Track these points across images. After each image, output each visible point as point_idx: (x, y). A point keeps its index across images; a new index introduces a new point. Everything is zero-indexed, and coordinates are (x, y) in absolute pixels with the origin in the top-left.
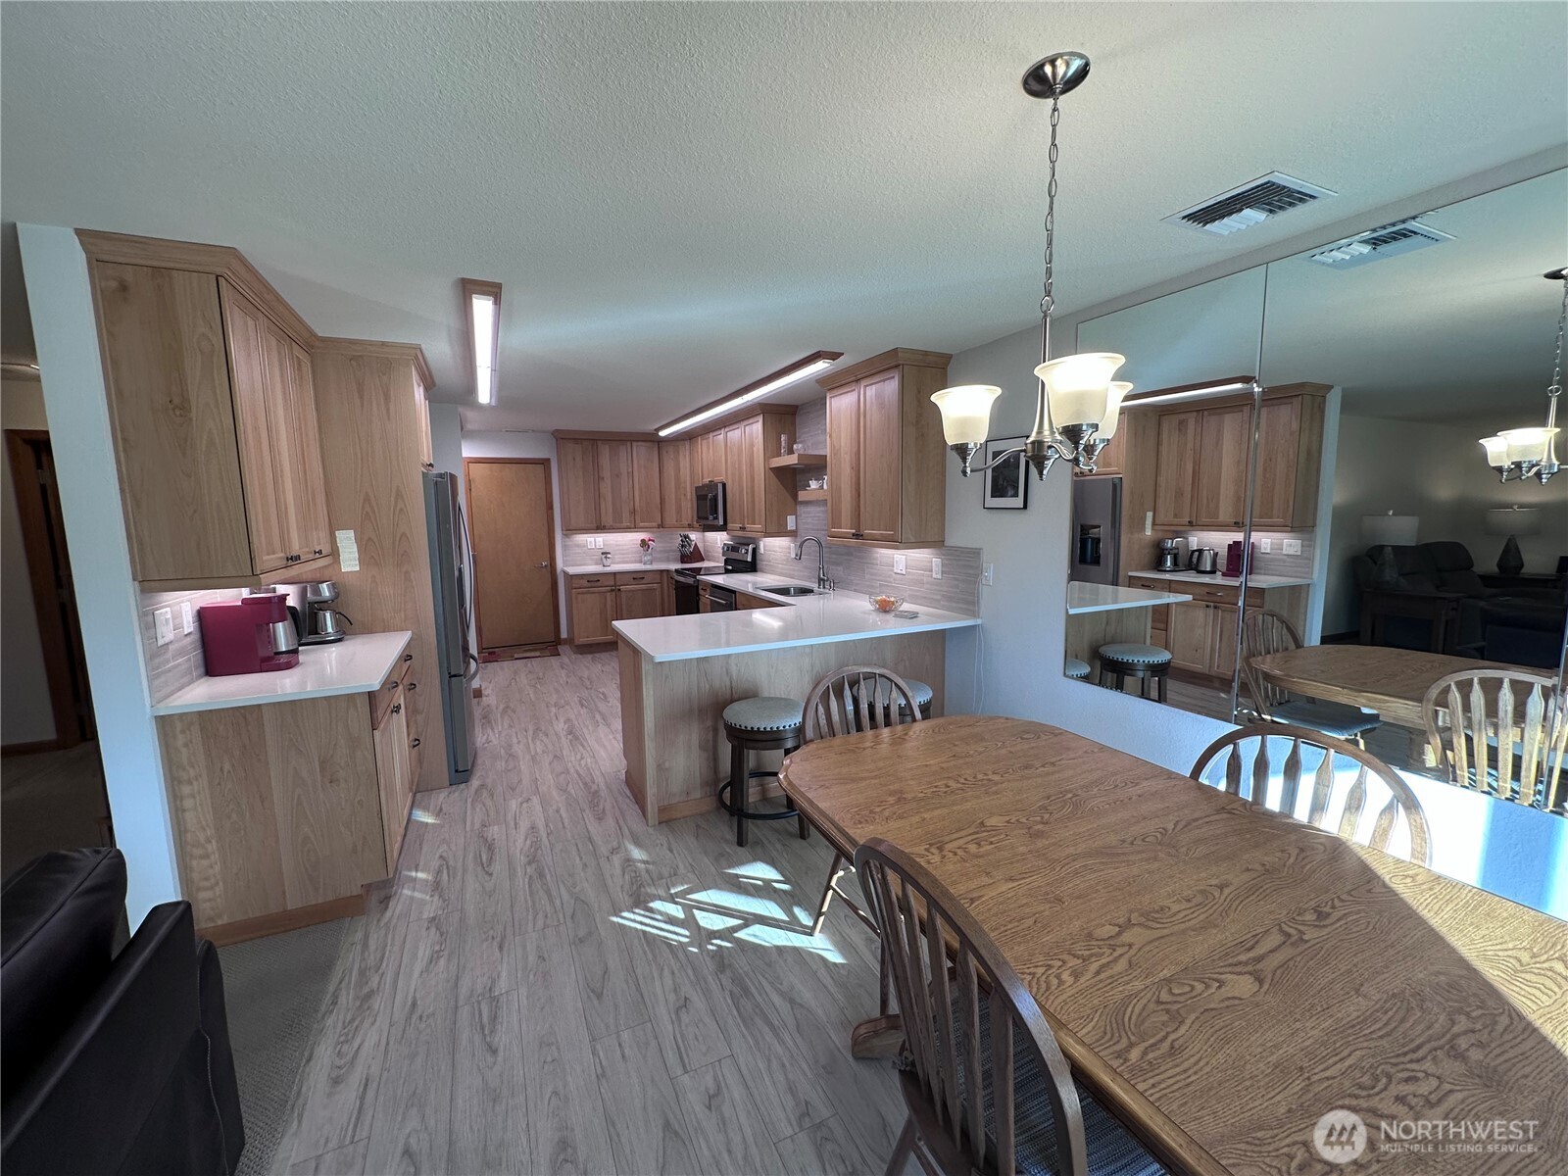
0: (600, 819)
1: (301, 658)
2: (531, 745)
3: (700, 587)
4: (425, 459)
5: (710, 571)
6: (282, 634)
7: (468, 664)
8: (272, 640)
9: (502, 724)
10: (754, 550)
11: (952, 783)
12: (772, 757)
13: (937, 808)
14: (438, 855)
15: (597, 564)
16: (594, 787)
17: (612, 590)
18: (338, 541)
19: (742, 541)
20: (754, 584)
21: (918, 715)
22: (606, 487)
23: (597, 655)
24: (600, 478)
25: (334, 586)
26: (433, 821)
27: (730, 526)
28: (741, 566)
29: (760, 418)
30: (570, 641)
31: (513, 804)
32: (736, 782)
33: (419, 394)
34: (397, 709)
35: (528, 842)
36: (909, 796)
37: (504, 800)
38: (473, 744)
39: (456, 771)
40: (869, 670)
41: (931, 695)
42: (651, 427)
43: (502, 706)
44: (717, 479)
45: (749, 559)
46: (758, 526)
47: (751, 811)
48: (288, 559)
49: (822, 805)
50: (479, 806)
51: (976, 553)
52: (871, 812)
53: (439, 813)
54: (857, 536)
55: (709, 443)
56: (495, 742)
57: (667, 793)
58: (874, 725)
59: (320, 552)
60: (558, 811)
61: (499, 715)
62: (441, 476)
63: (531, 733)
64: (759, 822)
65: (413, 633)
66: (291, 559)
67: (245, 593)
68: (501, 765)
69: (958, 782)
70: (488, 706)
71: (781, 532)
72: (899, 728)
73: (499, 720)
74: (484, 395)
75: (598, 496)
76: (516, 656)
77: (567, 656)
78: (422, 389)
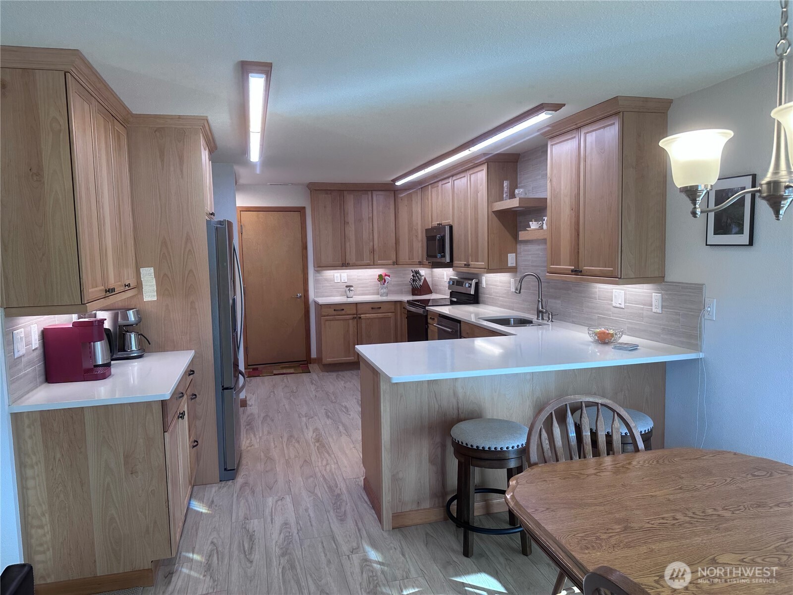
0: (342, 520)
1: (113, 370)
2: (286, 451)
3: (429, 317)
4: (208, 210)
5: (437, 303)
6: (100, 349)
7: (238, 378)
8: (92, 355)
9: (263, 431)
10: (477, 285)
11: (679, 516)
12: (497, 477)
13: (664, 540)
14: (209, 542)
15: (342, 295)
16: (337, 491)
17: (354, 318)
18: (142, 276)
19: (464, 276)
20: (477, 315)
21: (641, 445)
22: (351, 231)
23: (340, 373)
24: (346, 223)
25: (138, 313)
26: (206, 511)
27: (456, 263)
28: (464, 298)
29: (485, 167)
30: (319, 360)
31: (270, 501)
32: (462, 495)
33: (205, 155)
34: (182, 415)
35: (282, 536)
36: (636, 525)
37: (263, 497)
38: (239, 447)
39: (225, 469)
40: (591, 400)
41: (652, 426)
42: (389, 179)
43: (263, 415)
44: (444, 222)
45: (472, 292)
46: (481, 264)
47: (476, 525)
48: (106, 291)
49: (549, 528)
50: (243, 502)
51: (698, 289)
52: (598, 538)
53: (211, 505)
54: (576, 272)
55: (437, 191)
56: (257, 446)
57: (400, 501)
58: (596, 453)
59: (129, 285)
60: (306, 510)
61: (260, 422)
62: (220, 223)
63: (285, 439)
64: (484, 536)
65: (195, 352)
66: (109, 291)
67: (74, 318)
68: (260, 467)
69: (686, 515)
70: (252, 414)
71: (502, 268)
72: (622, 457)
73: (260, 426)
74: (255, 155)
75: (344, 238)
76: (275, 372)
77: (316, 374)
78: (207, 152)
